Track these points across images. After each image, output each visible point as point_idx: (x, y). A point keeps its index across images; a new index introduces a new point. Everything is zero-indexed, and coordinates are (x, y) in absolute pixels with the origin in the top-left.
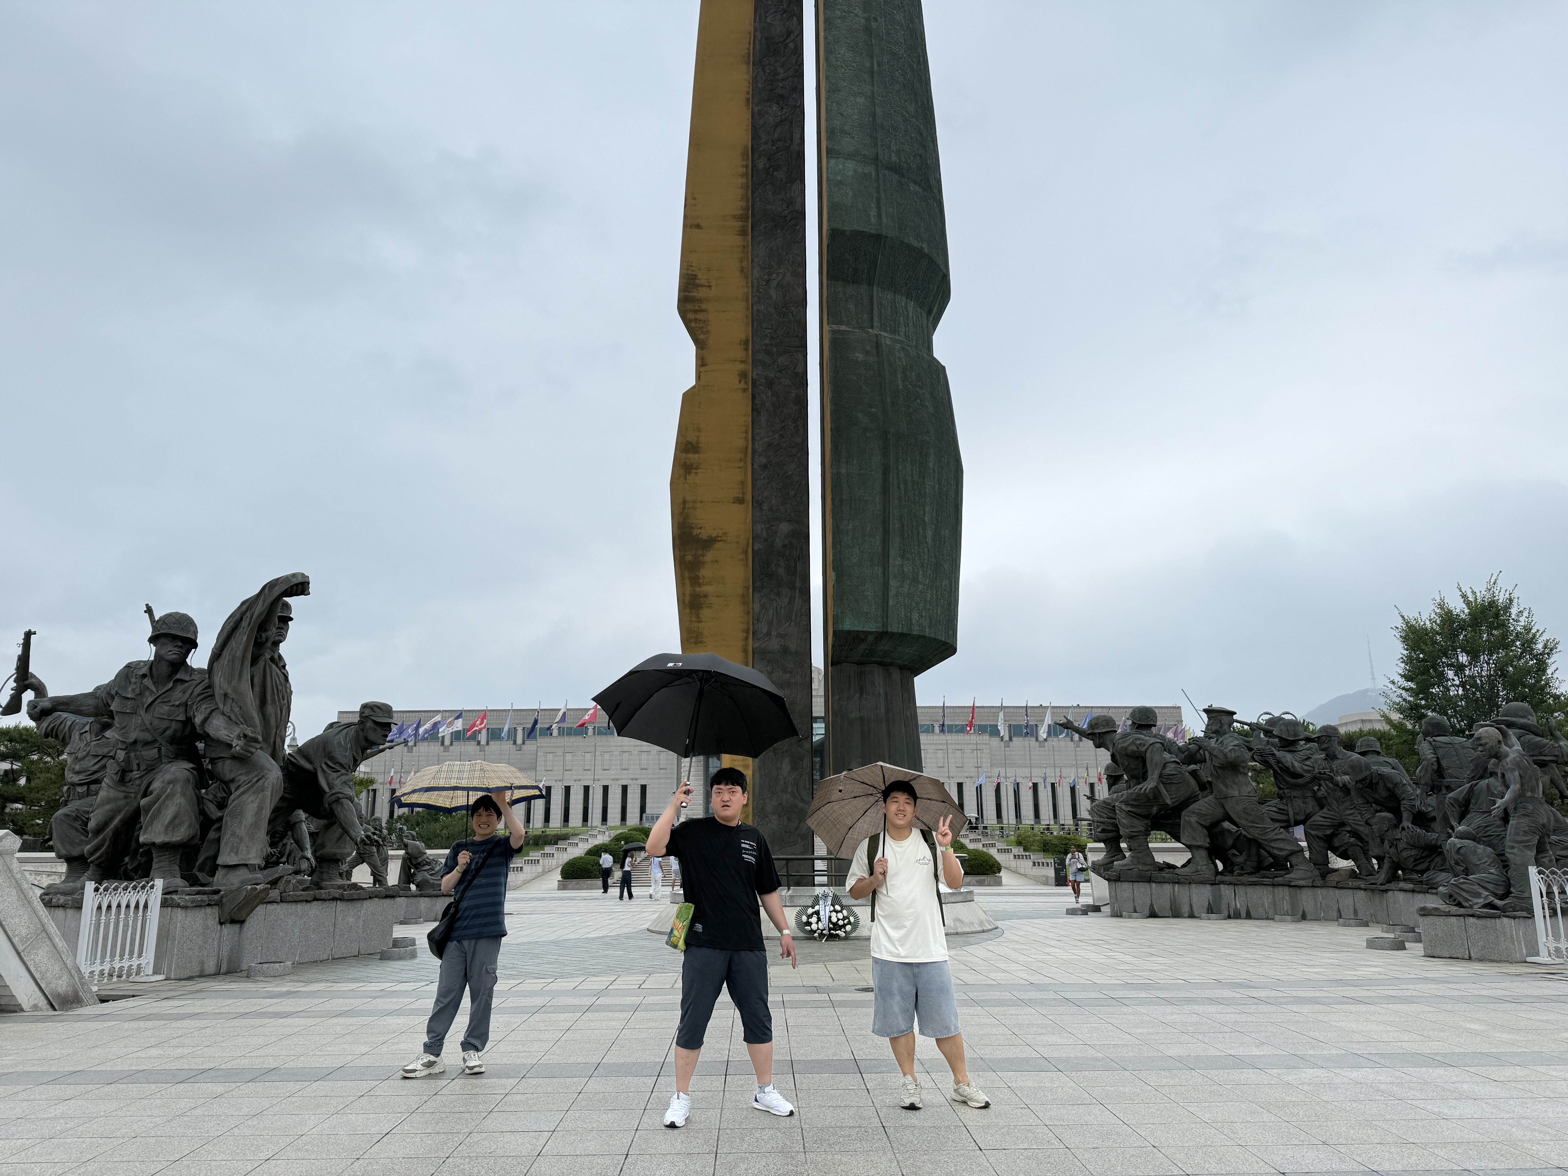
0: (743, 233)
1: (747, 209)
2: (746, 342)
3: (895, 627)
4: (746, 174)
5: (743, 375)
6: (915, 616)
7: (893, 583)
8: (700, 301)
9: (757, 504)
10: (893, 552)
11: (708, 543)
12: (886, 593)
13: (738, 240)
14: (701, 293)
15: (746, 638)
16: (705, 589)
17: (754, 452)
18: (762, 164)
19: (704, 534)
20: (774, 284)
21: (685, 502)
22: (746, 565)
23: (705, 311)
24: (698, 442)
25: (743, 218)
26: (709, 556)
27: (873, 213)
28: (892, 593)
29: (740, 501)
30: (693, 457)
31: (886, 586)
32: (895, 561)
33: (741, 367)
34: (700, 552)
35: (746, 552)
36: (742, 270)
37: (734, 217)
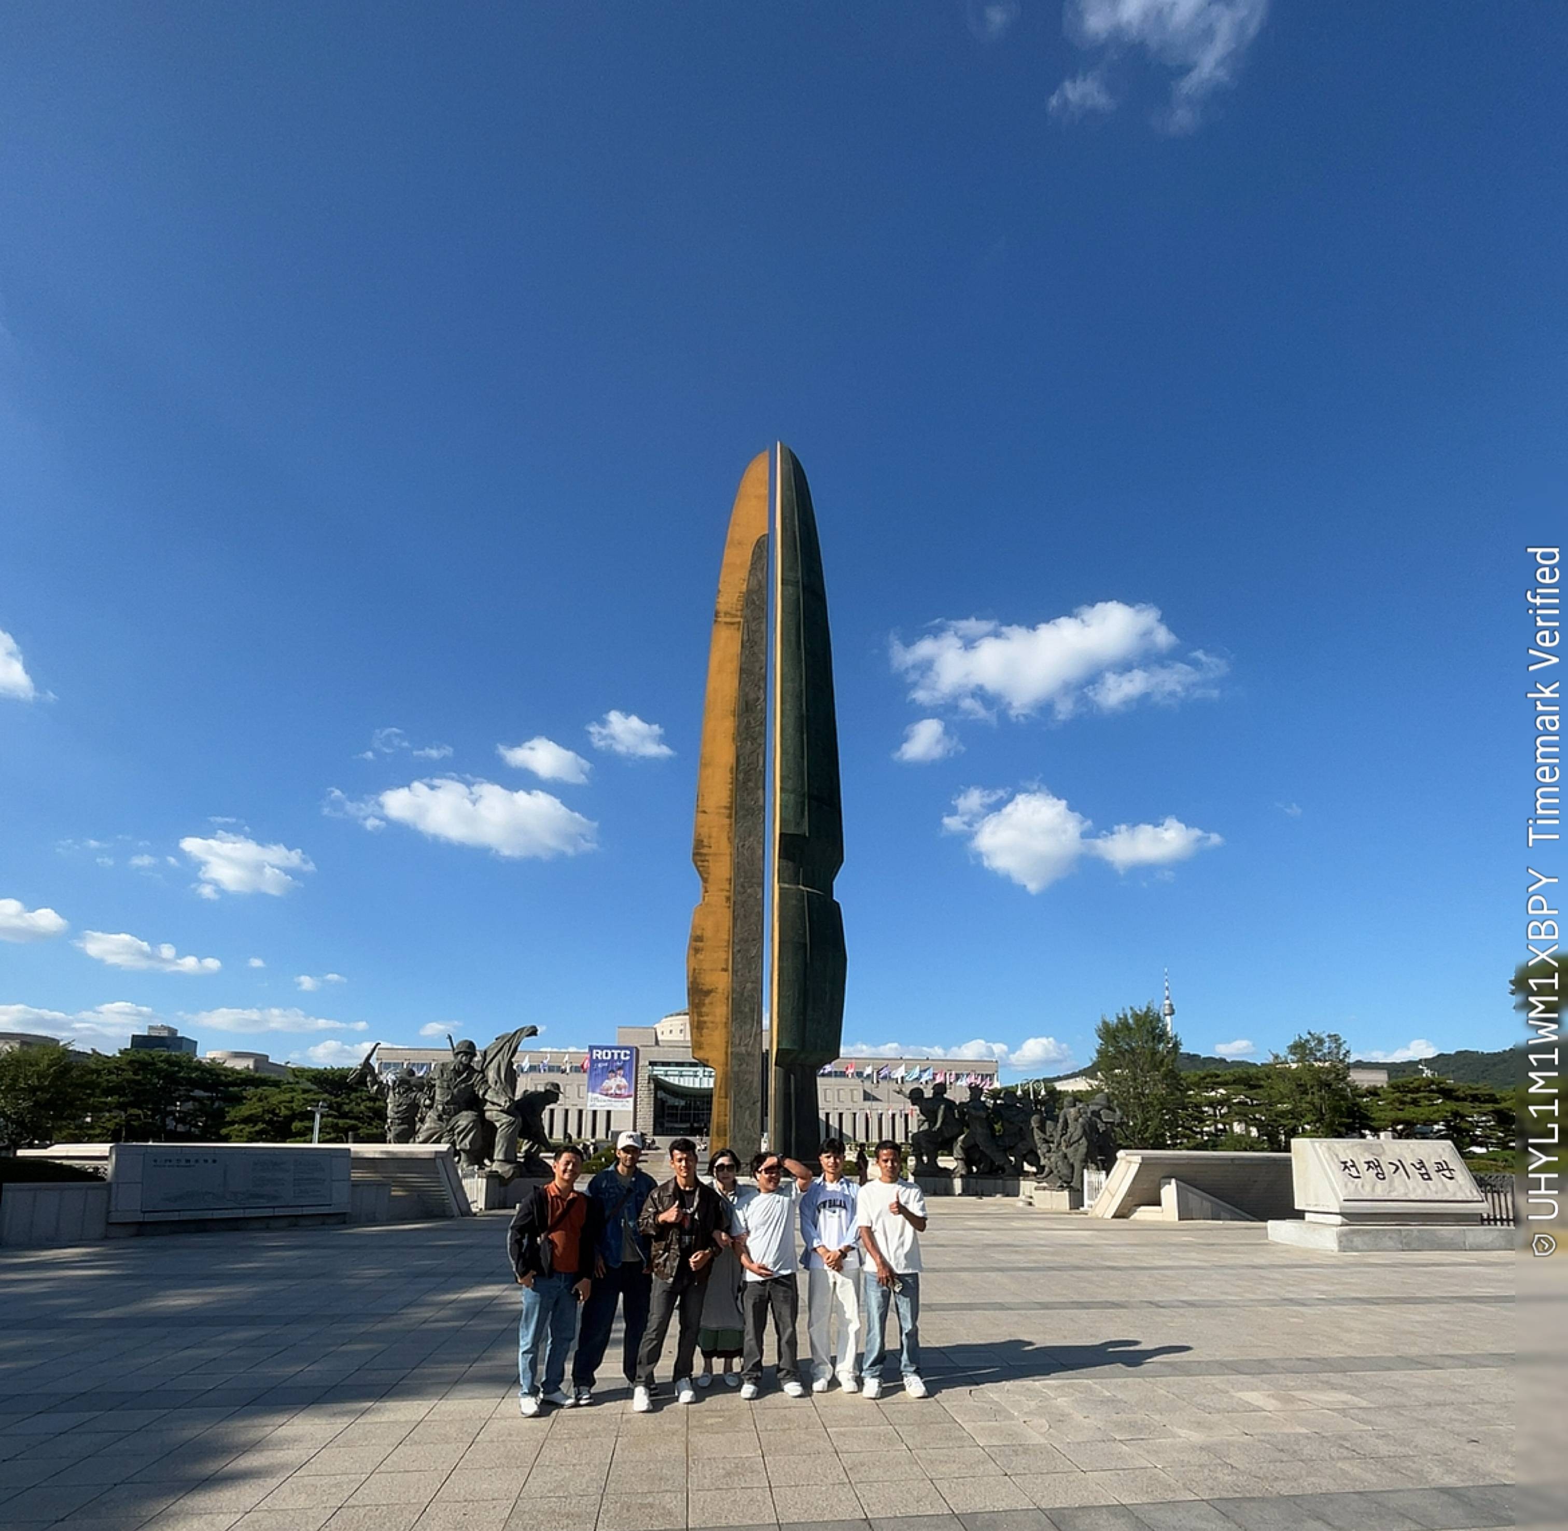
0: (730, 817)
1: (731, 803)
2: (730, 880)
3: (808, 1047)
4: (732, 783)
5: (728, 899)
6: (819, 1041)
7: (808, 1024)
8: (705, 855)
9: (735, 972)
11: (708, 993)
12: (804, 1029)
13: (727, 821)
14: (704, 851)
15: (727, 1047)
16: (705, 1018)
17: (733, 942)
18: (741, 777)
19: (705, 988)
20: (746, 847)
21: (694, 970)
22: (728, 1006)
23: (708, 861)
24: (702, 936)
25: (730, 808)
26: (707, 1001)
28: (808, 1029)
29: (726, 970)
30: (700, 944)
31: (804, 1026)
32: (810, 1012)
33: (727, 894)
35: (728, 999)
36: (729, 838)
37: (725, 807)
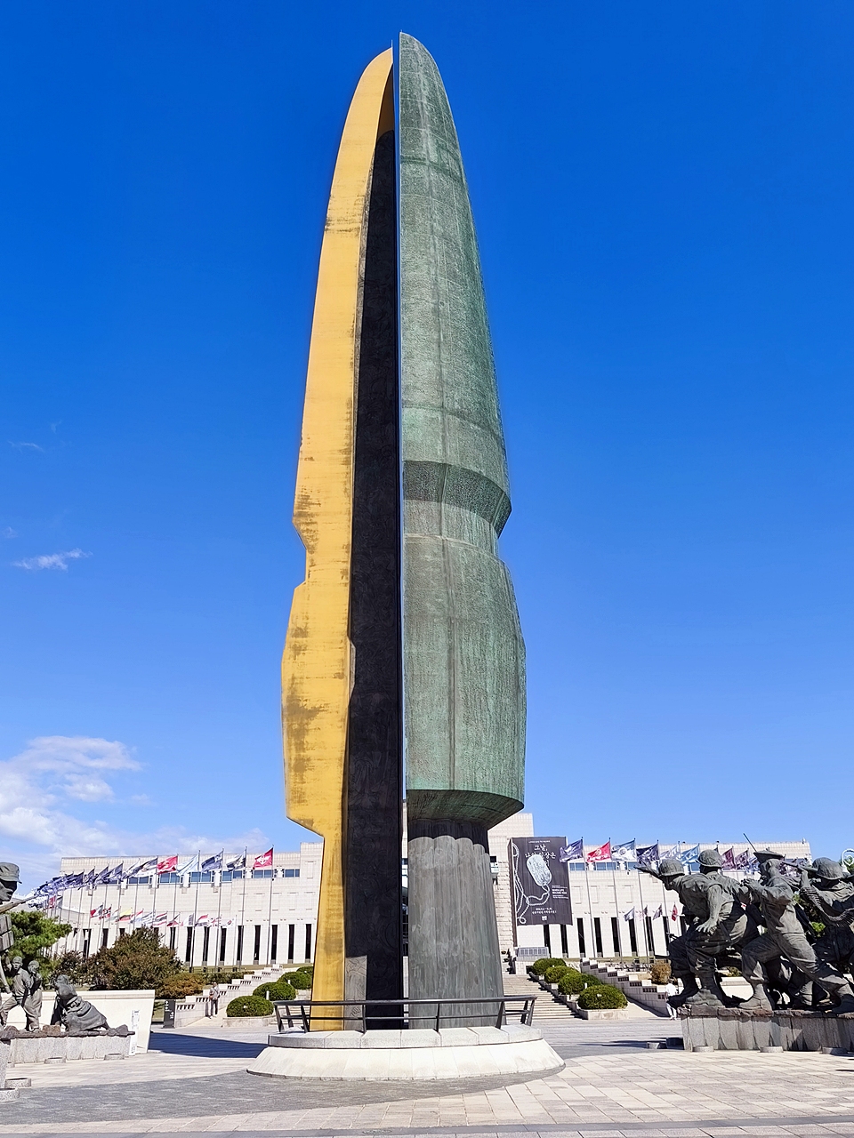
0: (348, 463)
2: (348, 546)
3: (460, 786)
4: (350, 419)
5: (345, 572)
6: (479, 775)
7: (459, 746)
8: (312, 515)
10: (458, 720)
11: (313, 713)
12: (452, 755)
13: (343, 469)
14: (312, 509)
15: (344, 798)
16: (308, 753)
18: (362, 411)
19: (309, 706)
21: (293, 678)
22: (343, 731)
23: (316, 523)
24: (306, 628)
25: (346, 451)
26: (313, 724)
27: (440, 447)
28: (458, 755)
29: (340, 676)
30: (302, 640)
31: (452, 749)
32: (460, 727)
33: (343, 566)
34: (306, 721)
35: (343, 720)
36: (346, 490)
37: (340, 451)
